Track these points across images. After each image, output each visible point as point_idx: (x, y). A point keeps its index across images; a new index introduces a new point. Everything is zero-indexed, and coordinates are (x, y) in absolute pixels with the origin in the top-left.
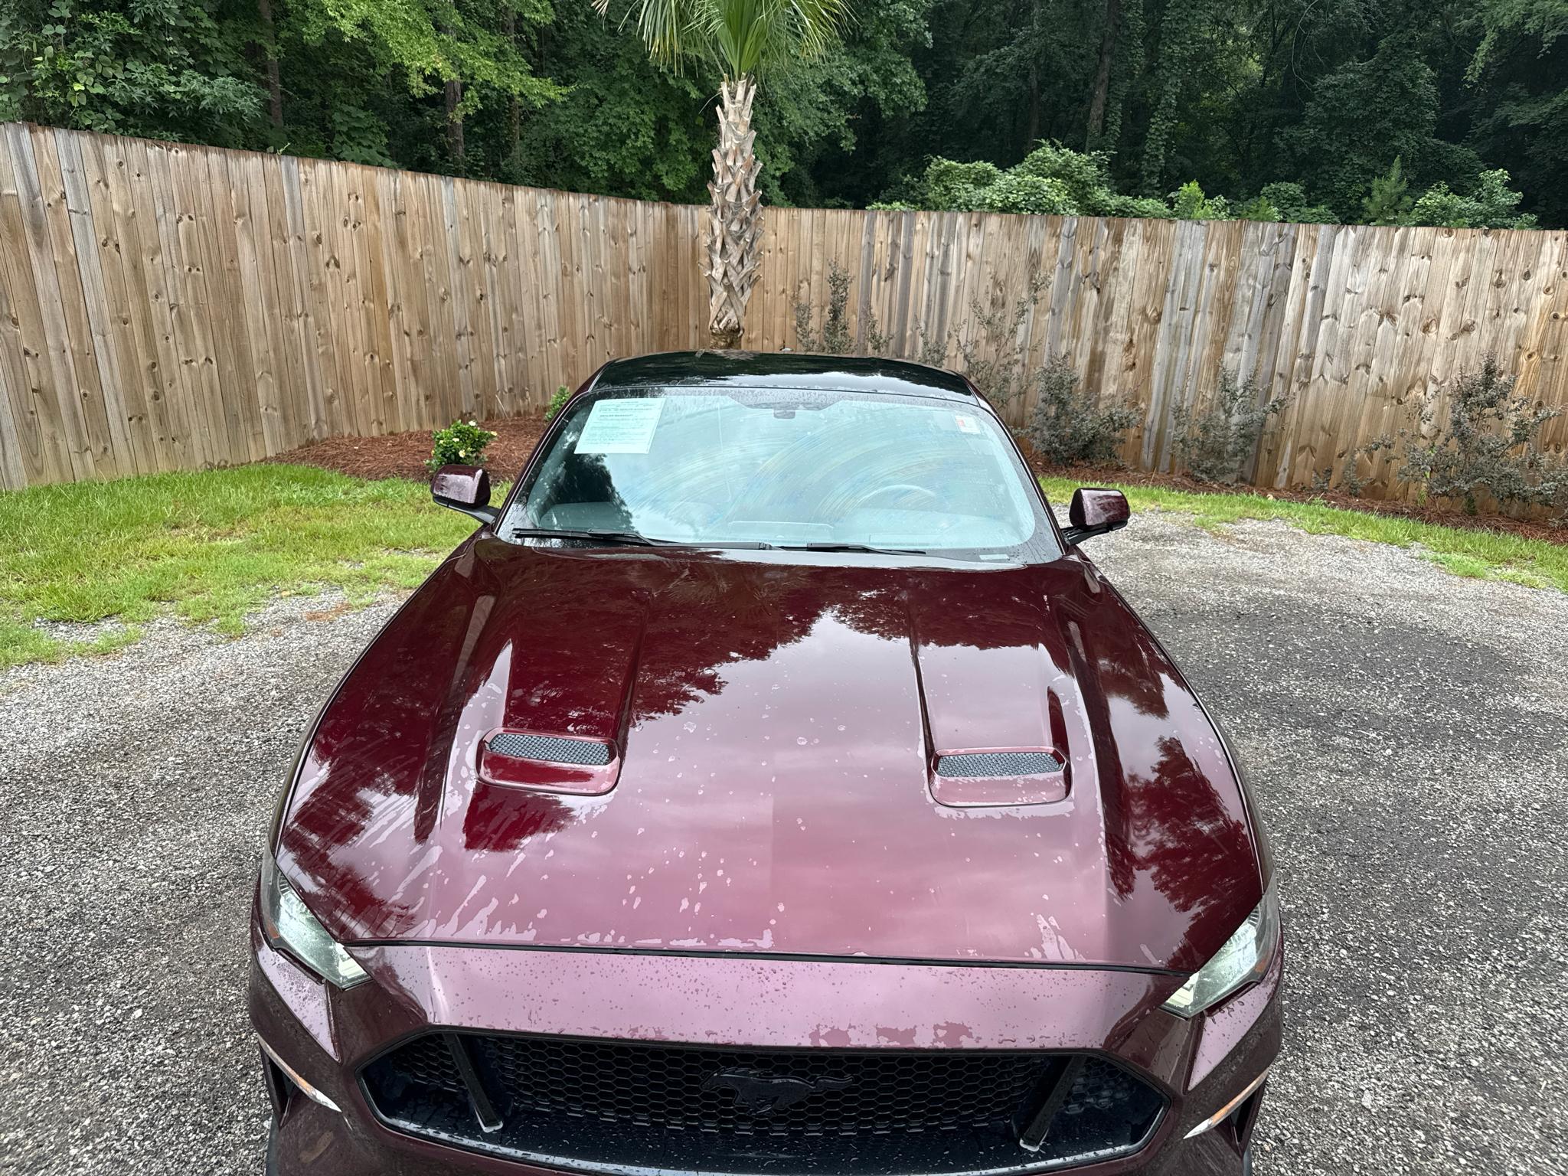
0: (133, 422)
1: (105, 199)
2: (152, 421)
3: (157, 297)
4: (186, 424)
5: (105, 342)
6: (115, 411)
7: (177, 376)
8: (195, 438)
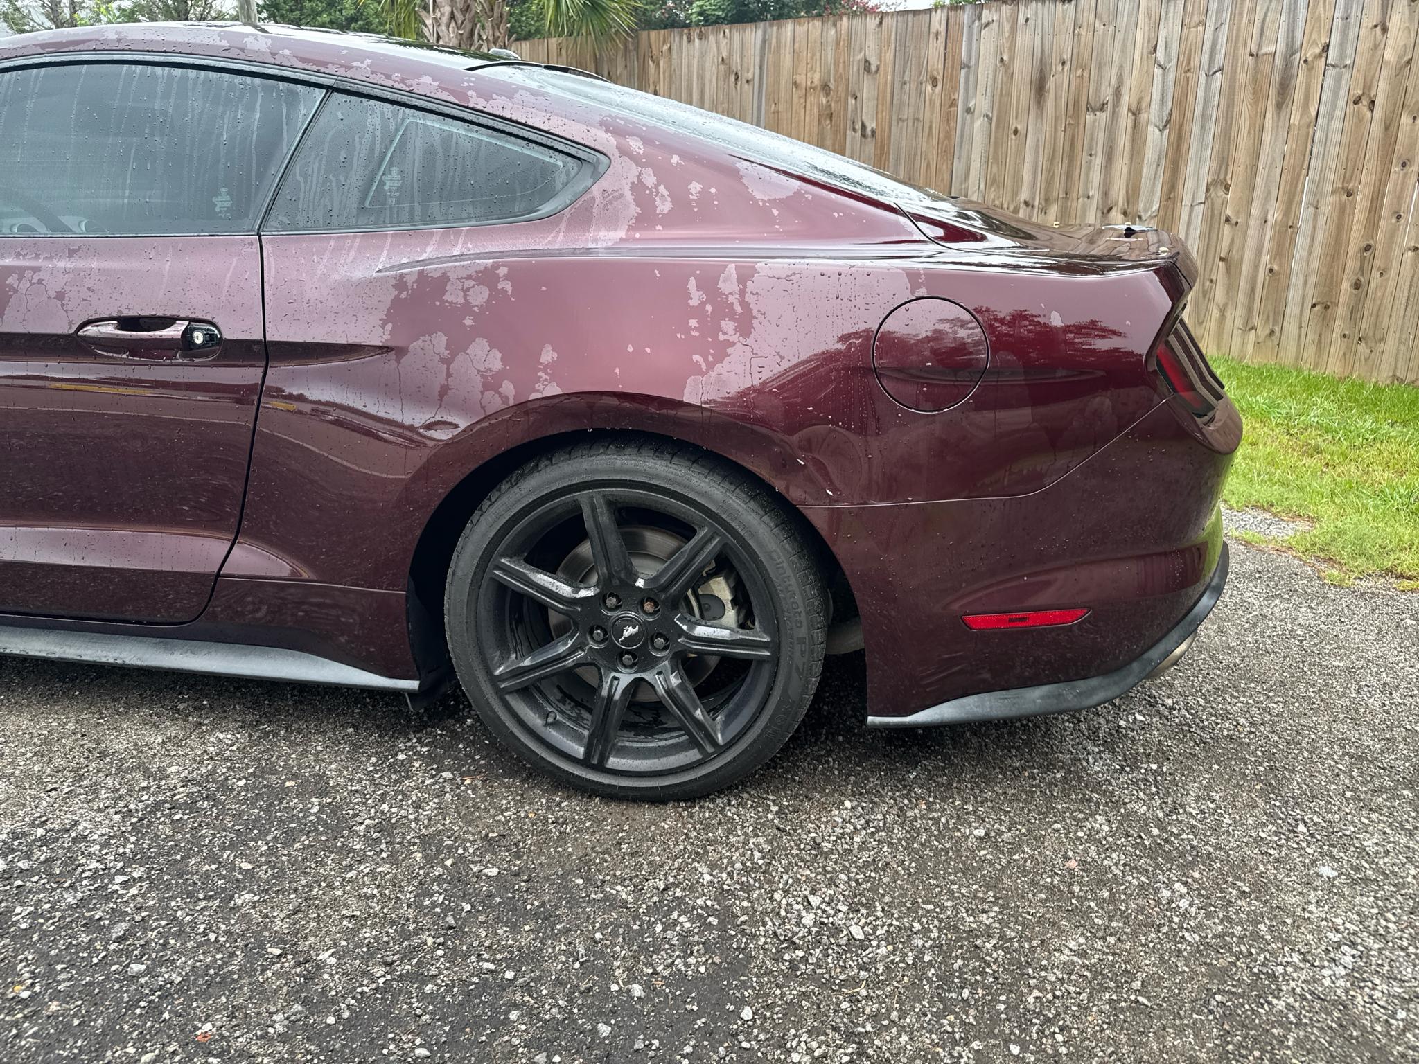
0: (1316, 309)
1: (1376, 47)
2: (1341, 311)
3: (1404, 165)
4: (1385, 325)
5: (1316, 215)
6: (1298, 294)
7: (1395, 265)
8: (1391, 343)
